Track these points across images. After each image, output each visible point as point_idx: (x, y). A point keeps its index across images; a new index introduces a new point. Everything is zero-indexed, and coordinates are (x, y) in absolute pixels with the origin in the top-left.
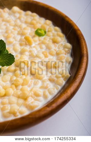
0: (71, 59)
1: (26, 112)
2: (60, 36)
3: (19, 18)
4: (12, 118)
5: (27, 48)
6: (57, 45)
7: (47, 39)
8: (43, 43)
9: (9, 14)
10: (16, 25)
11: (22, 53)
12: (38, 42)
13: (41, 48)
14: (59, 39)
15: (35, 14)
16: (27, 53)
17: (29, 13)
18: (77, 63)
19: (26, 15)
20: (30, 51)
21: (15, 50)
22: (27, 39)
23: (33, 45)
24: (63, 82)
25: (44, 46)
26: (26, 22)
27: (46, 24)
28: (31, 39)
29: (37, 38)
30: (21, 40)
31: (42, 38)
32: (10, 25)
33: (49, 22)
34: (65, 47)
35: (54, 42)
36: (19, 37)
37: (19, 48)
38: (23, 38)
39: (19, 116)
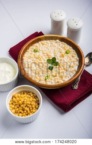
0: (78, 64)
1: (62, 82)
2: (75, 54)
3: (59, 45)
4: (58, 84)
5: (62, 59)
6: (74, 58)
7: (70, 55)
8: (68, 57)
9: (55, 43)
10: (58, 48)
11: (61, 60)
12: (66, 56)
13: (68, 59)
14: (74, 55)
15: (65, 43)
16: (62, 61)
17: (63, 43)
18: (80, 65)
19: (62, 43)
20: (64, 60)
21: (58, 59)
22: (62, 55)
23: (65, 57)
24: (75, 72)
25: (69, 58)
26: (62, 47)
27: (69, 48)
28: (64, 55)
29: (66, 54)
30: (60, 55)
31: (68, 55)
32: (56, 48)
33: (71, 47)
34: (76, 59)
35: (73, 57)
36: (59, 53)
37: (59, 58)
38: (61, 54)
39: (60, 83)
